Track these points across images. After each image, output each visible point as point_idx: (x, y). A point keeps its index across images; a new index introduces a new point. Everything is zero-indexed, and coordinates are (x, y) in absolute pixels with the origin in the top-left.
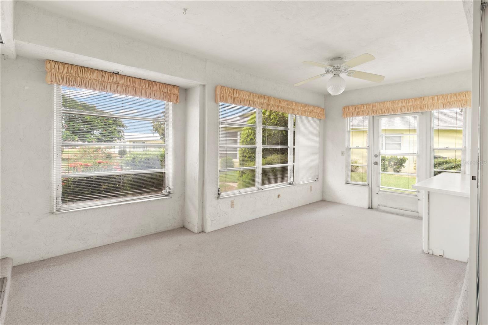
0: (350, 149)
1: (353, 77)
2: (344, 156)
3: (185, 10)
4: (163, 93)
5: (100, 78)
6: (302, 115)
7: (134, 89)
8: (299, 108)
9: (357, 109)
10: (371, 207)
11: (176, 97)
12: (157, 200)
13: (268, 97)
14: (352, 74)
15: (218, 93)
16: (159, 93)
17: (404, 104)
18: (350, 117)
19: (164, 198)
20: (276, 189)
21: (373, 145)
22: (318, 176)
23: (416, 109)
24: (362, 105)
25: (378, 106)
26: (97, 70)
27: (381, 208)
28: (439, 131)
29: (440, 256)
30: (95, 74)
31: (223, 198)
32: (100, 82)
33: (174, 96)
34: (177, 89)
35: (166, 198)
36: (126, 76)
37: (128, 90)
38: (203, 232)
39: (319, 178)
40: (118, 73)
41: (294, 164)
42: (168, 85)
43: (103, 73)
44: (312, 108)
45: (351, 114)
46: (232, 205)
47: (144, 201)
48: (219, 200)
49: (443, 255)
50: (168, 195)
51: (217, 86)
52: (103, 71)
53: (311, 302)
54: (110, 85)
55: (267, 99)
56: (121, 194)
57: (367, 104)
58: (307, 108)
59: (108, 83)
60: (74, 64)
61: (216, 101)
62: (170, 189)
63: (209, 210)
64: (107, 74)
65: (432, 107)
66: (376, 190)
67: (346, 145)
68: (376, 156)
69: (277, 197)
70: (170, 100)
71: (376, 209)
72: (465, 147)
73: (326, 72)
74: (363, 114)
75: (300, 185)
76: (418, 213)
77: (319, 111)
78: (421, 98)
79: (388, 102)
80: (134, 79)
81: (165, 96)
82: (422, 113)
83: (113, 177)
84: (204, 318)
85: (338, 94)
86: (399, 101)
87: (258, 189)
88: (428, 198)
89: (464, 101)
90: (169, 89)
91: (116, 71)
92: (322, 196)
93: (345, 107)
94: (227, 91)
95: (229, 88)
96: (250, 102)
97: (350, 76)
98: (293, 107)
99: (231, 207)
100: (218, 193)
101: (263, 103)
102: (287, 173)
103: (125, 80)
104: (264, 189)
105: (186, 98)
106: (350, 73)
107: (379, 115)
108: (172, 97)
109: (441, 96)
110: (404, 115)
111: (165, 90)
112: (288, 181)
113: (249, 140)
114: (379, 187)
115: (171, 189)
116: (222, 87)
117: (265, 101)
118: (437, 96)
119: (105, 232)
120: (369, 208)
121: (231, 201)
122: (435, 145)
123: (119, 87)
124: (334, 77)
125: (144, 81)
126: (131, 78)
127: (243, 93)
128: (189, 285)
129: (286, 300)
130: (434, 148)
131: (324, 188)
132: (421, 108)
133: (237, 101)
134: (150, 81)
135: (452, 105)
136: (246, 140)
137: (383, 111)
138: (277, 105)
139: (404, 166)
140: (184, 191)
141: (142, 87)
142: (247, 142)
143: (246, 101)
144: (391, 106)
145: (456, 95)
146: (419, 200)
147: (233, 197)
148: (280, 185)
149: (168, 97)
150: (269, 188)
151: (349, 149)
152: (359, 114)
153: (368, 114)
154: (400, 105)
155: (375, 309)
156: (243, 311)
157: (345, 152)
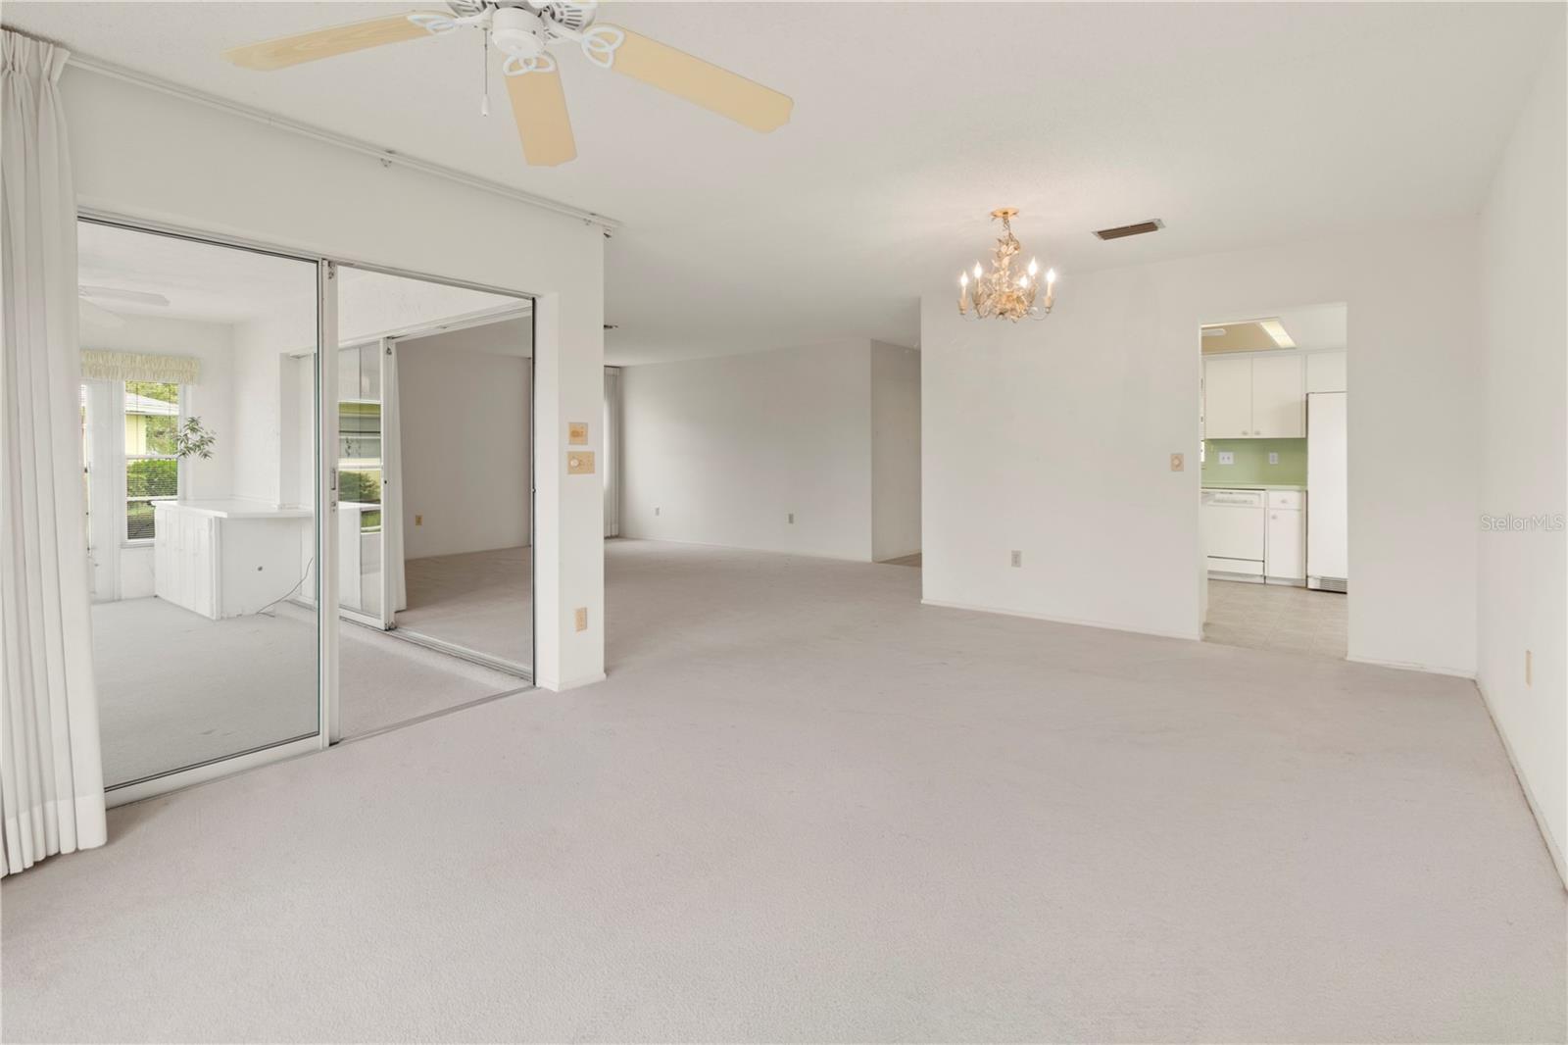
89: (189, 373)
109: (150, 357)
118: (142, 355)
135: (169, 378)
145: (175, 360)
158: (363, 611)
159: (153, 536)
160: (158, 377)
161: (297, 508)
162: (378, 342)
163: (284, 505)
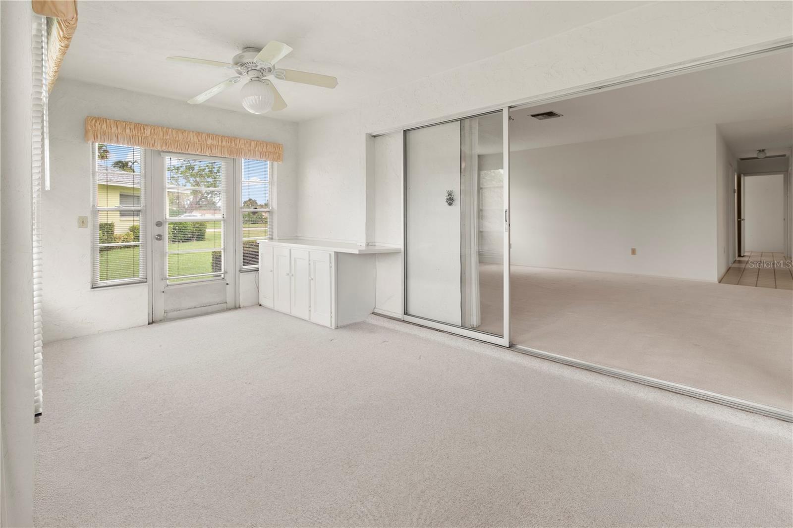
2: (87, 227)
21: (152, 204)
27: (170, 315)
66: (159, 286)
67: (91, 203)
68: (160, 224)
71: (161, 320)
76: (226, 303)
78: (236, 138)
89: (278, 154)
114: (165, 279)
118: (254, 141)
120: (151, 323)
145: (271, 145)
146: (227, 284)
151: (96, 212)
157: (90, 219)
158: (463, 326)
159: (257, 263)
160: (263, 157)
161: (375, 245)
162: (502, 110)
163: (368, 243)
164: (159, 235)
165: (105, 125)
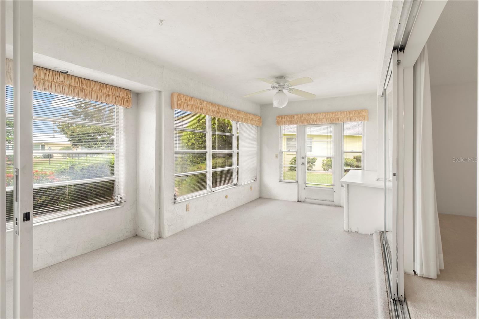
0: (283, 152)
1: (292, 93)
2: (278, 158)
3: (161, 21)
4: (115, 97)
5: (43, 76)
6: (244, 122)
7: (84, 91)
8: (243, 116)
9: (288, 119)
10: (299, 201)
11: (129, 101)
12: (108, 210)
13: (218, 106)
14: (292, 91)
15: (175, 99)
16: (111, 97)
17: (324, 117)
18: (283, 124)
19: (116, 208)
20: (224, 190)
21: (300, 149)
22: (256, 177)
23: (332, 121)
24: (292, 116)
25: (305, 116)
26: (39, 67)
27: (308, 200)
28: (347, 136)
29: (356, 232)
30: (37, 72)
31: (180, 202)
32: (42, 81)
33: (127, 100)
34: (130, 93)
35: (118, 207)
36: (73, 76)
37: (76, 92)
38: (160, 237)
39: (257, 179)
40: (67, 72)
41: (238, 166)
42: (120, 89)
43: (46, 71)
44: (252, 116)
45: (284, 123)
46: (187, 209)
47: (94, 213)
48: (176, 205)
49: (357, 231)
50: (118, 204)
51: (174, 93)
52: (46, 69)
53: (281, 281)
54: (55, 85)
55: (218, 107)
56: (68, 207)
57: (296, 115)
58: (248, 116)
59: (53, 83)
60: (9, 58)
61: (172, 107)
62: (121, 198)
63: (167, 215)
64: (51, 73)
65: (343, 120)
66: (303, 186)
67: (280, 149)
68: (303, 158)
69: (225, 197)
70: (122, 105)
71: (303, 202)
72: (364, 150)
73: (272, 88)
74: (293, 123)
75: (243, 185)
76: (334, 202)
77: (257, 119)
78: (336, 112)
79: (312, 114)
80: (83, 80)
81: (117, 100)
82: (336, 124)
83: (51, 189)
84: (197, 313)
85: (281, 107)
86: (320, 113)
87: (209, 192)
88: (348, 190)
89: (363, 116)
90: (121, 93)
91: (65, 71)
92: (260, 194)
93: (279, 117)
94: (183, 98)
95: (185, 96)
96: (204, 109)
97: (291, 92)
98: (238, 115)
99: (186, 211)
100: (175, 198)
101: (214, 111)
102: (232, 176)
103: (73, 80)
104: (215, 191)
105: (137, 102)
106: (291, 90)
107: (306, 124)
108: (124, 101)
109: (349, 112)
110: (324, 125)
111: (118, 93)
112: (233, 183)
113: (190, 144)
114: (305, 183)
115: (123, 197)
116: (179, 94)
117: (215, 110)
118: (346, 111)
119: (47, 252)
120: (298, 201)
121: (186, 205)
122: (345, 150)
123: (66, 88)
124: (279, 92)
125: (94, 83)
126: (79, 78)
127: (197, 100)
128: (170, 289)
129: (262, 284)
130: (344, 151)
131: (261, 187)
132: (336, 120)
133: (192, 109)
134: (101, 83)
135: (356, 119)
136: (187, 144)
137: (309, 121)
138: (225, 113)
139: (314, 165)
140: (136, 198)
141: (92, 89)
142: (188, 146)
143: (200, 109)
144: (314, 117)
145: (358, 112)
146: (334, 192)
147: (188, 201)
148: (227, 186)
149: (120, 101)
150: (218, 190)
151: (281, 152)
152: (290, 123)
153: (297, 123)
154: (321, 117)
155: (327, 277)
156: (230, 300)
157: (279, 155)
164: (303, 163)
165: (281, 119)
